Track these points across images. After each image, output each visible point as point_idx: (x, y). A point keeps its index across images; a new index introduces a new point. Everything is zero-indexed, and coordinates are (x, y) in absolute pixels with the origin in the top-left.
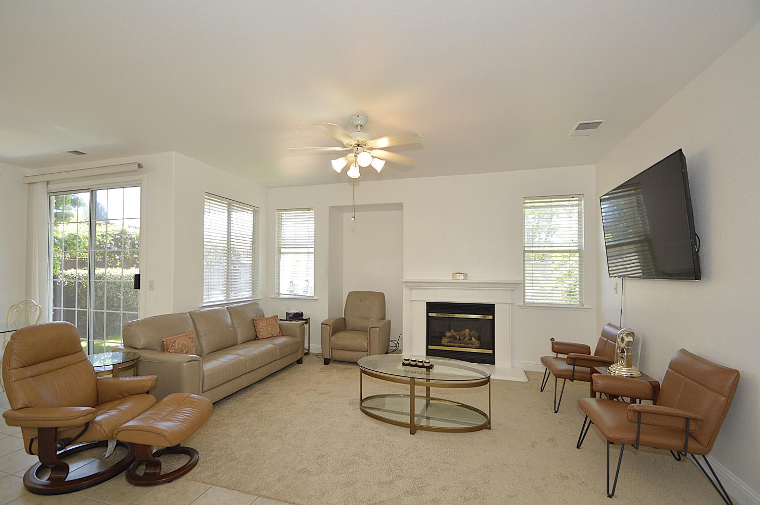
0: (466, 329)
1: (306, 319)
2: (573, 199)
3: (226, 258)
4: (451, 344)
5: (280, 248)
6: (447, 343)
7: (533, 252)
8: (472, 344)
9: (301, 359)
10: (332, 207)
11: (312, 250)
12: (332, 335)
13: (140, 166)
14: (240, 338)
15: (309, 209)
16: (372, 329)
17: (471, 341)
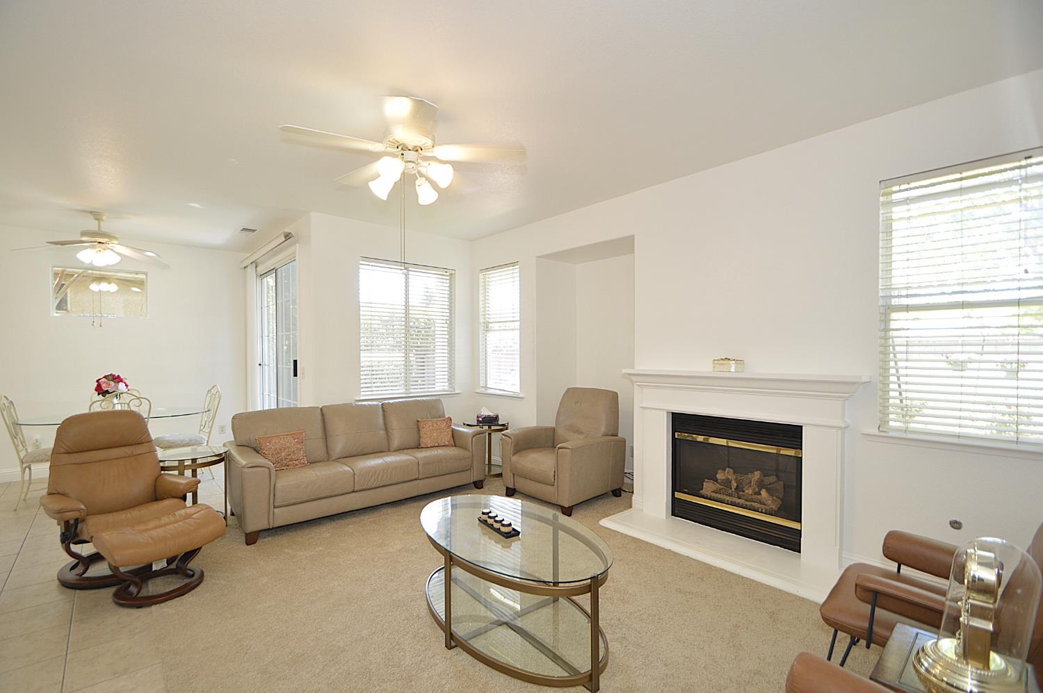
0: (756, 471)
1: (503, 425)
2: (1029, 161)
3: (403, 335)
4: (719, 496)
5: (487, 324)
6: (713, 492)
7: (907, 308)
8: (761, 503)
9: (481, 482)
10: (540, 257)
11: (517, 325)
12: (514, 455)
13: (288, 236)
14: (396, 443)
15: (513, 264)
16: (560, 450)
17: (759, 497)
